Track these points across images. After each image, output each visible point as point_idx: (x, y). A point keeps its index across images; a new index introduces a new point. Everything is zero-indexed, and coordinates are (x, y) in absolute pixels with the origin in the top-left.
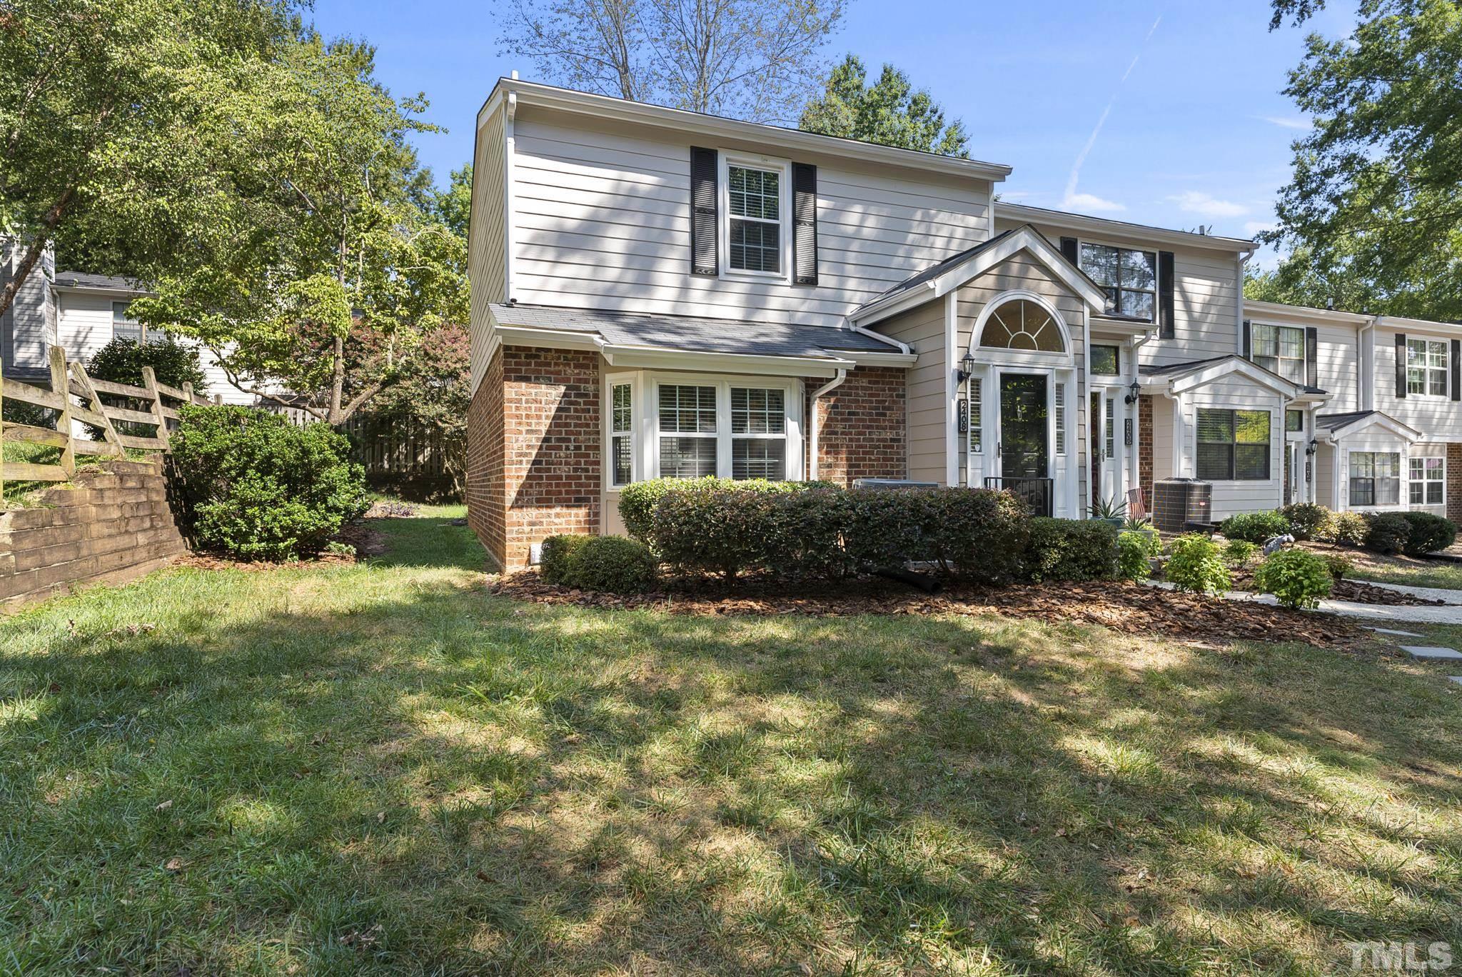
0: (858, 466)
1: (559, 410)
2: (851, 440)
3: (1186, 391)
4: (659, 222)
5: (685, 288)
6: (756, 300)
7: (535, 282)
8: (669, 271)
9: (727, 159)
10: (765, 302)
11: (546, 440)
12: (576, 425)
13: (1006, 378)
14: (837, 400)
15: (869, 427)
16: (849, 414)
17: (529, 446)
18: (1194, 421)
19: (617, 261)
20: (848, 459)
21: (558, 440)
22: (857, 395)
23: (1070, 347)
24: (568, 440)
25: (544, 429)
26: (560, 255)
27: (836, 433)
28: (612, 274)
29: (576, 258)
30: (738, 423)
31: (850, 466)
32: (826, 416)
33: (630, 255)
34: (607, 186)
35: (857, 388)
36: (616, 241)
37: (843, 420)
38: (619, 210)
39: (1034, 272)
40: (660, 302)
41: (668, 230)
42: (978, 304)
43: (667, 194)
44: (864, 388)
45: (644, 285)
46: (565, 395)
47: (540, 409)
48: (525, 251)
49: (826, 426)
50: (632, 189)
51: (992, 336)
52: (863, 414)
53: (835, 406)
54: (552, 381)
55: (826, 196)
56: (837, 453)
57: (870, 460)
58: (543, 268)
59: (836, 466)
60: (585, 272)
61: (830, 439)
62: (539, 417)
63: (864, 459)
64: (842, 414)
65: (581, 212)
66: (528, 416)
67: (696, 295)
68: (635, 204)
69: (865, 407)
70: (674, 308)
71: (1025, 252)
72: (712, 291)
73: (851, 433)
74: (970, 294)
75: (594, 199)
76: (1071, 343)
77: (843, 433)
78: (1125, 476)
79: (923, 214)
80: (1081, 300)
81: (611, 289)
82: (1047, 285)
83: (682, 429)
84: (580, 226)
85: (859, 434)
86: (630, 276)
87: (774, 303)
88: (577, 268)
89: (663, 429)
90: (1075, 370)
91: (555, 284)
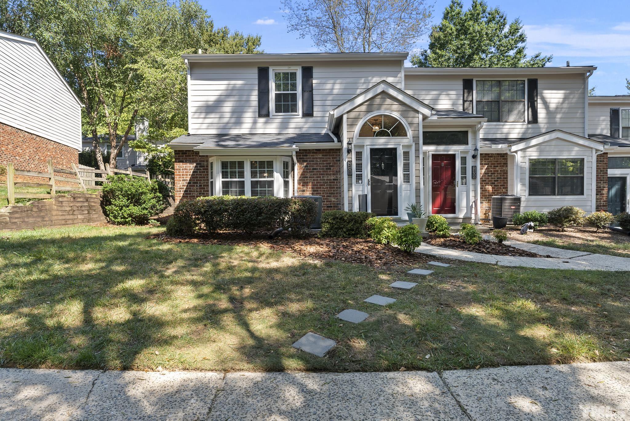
0: (318, 191)
1: (193, 172)
2: (314, 180)
3: (521, 150)
4: (244, 98)
5: (255, 123)
6: (284, 125)
7: (197, 126)
8: (248, 117)
9: (273, 70)
10: (288, 125)
11: (189, 183)
12: (200, 178)
13: (372, 150)
14: (308, 164)
15: (322, 174)
16: (313, 169)
17: (183, 186)
18: (527, 165)
19: (228, 115)
20: (312, 188)
21: (193, 183)
22: (317, 161)
24: (197, 183)
25: (188, 179)
26: (206, 115)
27: (307, 177)
28: (225, 120)
29: (212, 115)
30: (254, 174)
31: (314, 191)
32: (302, 170)
33: (233, 112)
34: (223, 87)
35: (317, 158)
36: (228, 107)
37: (310, 172)
38: (228, 96)
40: (245, 129)
41: (248, 101)
42: (357, 119)
43: (247, 87)
44: (320, 158)
45: (238, 123)
46: (196, 167)
47: (187, 172)
48: (194, 115)
49: (302, 174)
50: (234, 87)
51: (365, 132)
52: (320, 169)
53: (306, 166)
54: (191, 162)
55: (317, 78)
56: (307, 185)
57: (323, 188)
58: (200, 121)
59: (307, 191)
60: (216, 121)
61: (304, 180)
62: (187, 175)
63: (321, 188)
64: (310, 169)
65: (213, 98)
66: (183, 175)
67: (259, 125)
68: (235, 93)
69: (320, 166)
70: (250, 131)
71: (383, 92)
72: (266, 123)
73: (314, 177)
74: (352, 115)
75: (218, 93)
76: (411, 132)
77: (310, 177)
78: (472, 194)
79: (364, 80)
80: (417, 112)
81: (225, 126)
82: (396, 106)
84: (214, 103)
85: (318, 177)
86: (233, 120)
87: (292, 125)
88: (213, 118)
89: (223, 178)
90: (414, 144)
91: (204, 126)
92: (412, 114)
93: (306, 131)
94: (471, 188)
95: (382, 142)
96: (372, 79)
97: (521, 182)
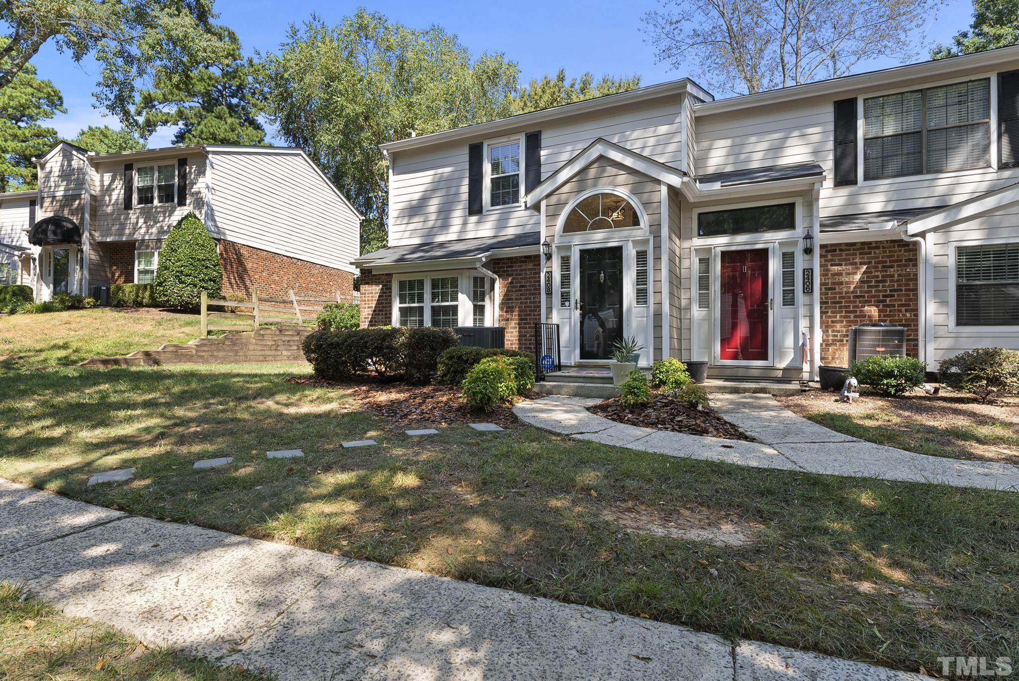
0: (526, 319)
1: (379, 296)
2: (521, 303)
3: (935, 230)
4: (453, 191)
5: (465, 224)
6: (502, 223)
7: (399, 235)
8: (458, 214)
9: (488, 145)
10: (507, 223)
11: (374, 311)
12: (386, 303)
13: (583, 253)
14: (513, 279)
15: (533, 294)
16: (521, 286)
17: (368, 314)
19: (433, 217)
20: (519, 315)
21: (379, 311)
22: (526, 274)
23: (645, 220)
24: (382, 311)
25: (374, 306)
26: (409, 219)
27: (512, 299)
28: (430, 224)
29: (416, 219)
30: (434, 297)
31: (521, 320)
32: (506, 289)
33: (439, 212)
34: (429, 179)
35: (526, 270)
36: (433, 206)
37: (516, 291)
38: (434, 190)
39: (611, 170)
40: (452, 235)
41: (457, 194)
42: (561, 205)
43: (456, 175)
44: (530, 270)
45: (445, 226)
46: (382, 289)
47: (372, 297)
48: (396, 221)
49: (505, 295)
50: (441, 177)
51: (574, 224)
52: (530, 286)
53: (511, 283)
54: (377, 284)
55: (547, 147)
56: (512, 312)
57: (534, 315)
58: (403, 228)
59: (512, 320)
60: (419, 226)
61: (508, 303)
62: (372, 300)
63: (530, 315)
64: (516, 287)
65: (417, 196)
66: (368, 300)
67: (470, 227)
68: (442, 185)
69: (531, 282)
70: (459, 236)
71: (601, 158)
72: (478, 222)
73: (521, 299)
74: (554, 199)
75: (423, 188)
76: (646, 217)
77: (516, 299)
80: (659, 182)
81: (430, 231)
82: (623, 177)
83: (418, 302)
84: (418, 203)
85: (527, 299)
86: (439, 223)
87: (513, 222)
88: (417, 223)
89: (401, 303)
90: (652, 238)
91: (407, 234)
92: (650, 186)
93: (531, 228)
94: (802, 311)
95: (598, 238)
96: (629, 135)
97: (935, 297)
